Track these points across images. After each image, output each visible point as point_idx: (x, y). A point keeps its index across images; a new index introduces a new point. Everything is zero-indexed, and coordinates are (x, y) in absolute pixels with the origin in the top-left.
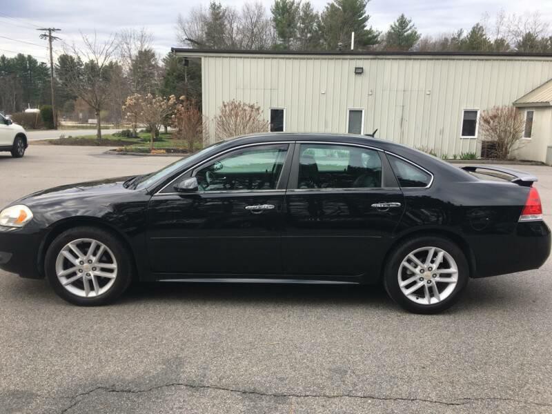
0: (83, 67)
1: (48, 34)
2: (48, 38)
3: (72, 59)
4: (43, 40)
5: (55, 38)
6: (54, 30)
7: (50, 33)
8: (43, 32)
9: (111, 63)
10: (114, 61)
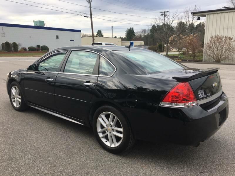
0: (188, 26)
1: (163, 14)
2: (163, 16)
3: (183, 23)
4: (162, 16)
5: (166, 15)
6: (166, 12)
7: (165, 13)
8: (162, 13)
9: (201, 23)
10: (202, 22)
